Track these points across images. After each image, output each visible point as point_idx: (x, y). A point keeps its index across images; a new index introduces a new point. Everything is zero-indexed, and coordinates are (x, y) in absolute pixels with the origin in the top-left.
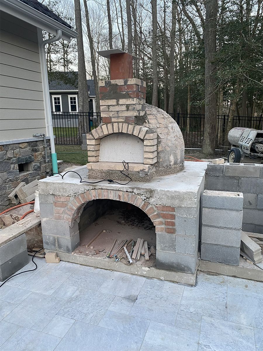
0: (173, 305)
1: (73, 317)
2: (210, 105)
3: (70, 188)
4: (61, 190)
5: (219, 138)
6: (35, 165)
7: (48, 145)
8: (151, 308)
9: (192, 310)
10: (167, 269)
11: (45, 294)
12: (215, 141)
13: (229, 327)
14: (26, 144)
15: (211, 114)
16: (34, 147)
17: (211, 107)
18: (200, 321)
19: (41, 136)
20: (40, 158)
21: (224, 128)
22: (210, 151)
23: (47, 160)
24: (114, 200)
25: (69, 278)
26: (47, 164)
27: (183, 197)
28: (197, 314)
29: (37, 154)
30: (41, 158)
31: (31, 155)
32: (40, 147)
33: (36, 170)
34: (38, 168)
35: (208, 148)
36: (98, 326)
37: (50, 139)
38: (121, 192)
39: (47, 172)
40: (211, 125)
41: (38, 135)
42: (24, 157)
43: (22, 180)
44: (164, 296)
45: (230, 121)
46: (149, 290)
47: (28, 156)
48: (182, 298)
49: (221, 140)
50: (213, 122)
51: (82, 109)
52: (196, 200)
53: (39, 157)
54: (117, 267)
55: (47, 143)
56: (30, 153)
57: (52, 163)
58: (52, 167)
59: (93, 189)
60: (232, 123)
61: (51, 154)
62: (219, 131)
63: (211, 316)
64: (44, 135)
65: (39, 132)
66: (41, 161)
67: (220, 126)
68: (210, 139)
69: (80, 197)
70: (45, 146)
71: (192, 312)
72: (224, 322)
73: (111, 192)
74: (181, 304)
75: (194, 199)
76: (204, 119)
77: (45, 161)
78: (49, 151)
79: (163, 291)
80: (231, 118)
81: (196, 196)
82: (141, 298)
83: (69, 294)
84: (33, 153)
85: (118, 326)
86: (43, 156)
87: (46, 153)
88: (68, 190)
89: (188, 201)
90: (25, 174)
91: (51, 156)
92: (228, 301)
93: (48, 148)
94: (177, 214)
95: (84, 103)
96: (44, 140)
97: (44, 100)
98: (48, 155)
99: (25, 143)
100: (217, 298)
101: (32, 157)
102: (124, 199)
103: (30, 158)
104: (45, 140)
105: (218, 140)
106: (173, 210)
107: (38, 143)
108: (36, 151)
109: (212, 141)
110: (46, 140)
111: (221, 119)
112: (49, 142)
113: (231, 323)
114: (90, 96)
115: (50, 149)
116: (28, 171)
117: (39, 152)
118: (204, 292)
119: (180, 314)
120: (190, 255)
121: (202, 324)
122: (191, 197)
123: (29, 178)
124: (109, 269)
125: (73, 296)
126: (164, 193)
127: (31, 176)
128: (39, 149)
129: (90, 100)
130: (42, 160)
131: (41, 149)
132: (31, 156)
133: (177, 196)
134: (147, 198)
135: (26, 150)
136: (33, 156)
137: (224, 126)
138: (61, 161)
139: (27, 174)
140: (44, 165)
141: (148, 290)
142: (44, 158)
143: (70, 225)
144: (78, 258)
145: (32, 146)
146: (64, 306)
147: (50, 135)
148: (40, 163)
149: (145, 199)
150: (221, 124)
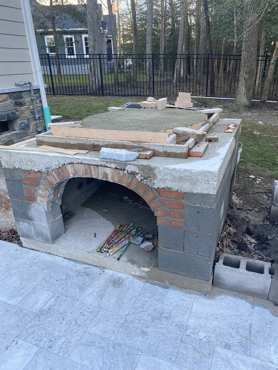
0: (176, 326)
1: (38, 342)
2: (249, 42)
3: (39, 161)
4: (29, 163)
5: (257, 85)
6: (22, 123)
7: (37, 97)
8: (145, 330)
9: (202, 335)
10: (172, 271)
11: (9, 302)
12: (252, 89)
13: (252, 367)
14: (6, 96)
15: (249, 54)
16: (18, 99)
17: (251, 44)
18: (212, 356)
19: (26, 84)
20: (27, 114)
21: (264, 73)
22: (245, 102)
23: (37, 116)
24: (99, 179)
25: (46, 279)
26: (38, 122)
27: (197, 178)
28: (208, 342)
29: (23, 109)
30: (29, 113)
31: (15, 109)
32: (26, 99)
33: (22, 129)
34: (25, 127)
35: (242, 98)
36: (68, 358)
37: (39, 89)
38: (109, 169)
39: (38, 131)
40: (249, 68)
41: (22, 83)
42: (4, 113)
43: (4, 142)
44: (165, 310)
45: (273, 63)
46: (147, 299)
47: (10, 112)
48: (190, 315)
49: (259, 88)
50: (252, 65)
51: (93, 51)
52: (216, 183)
53: (26, 112)
54: (109, 264)
55: (35, 94)
56: (12, 108)
57: (44, 119)
58: (45, 125)
59: (70, 163)
60: (274, 66)
61: (42, 109)
62: (258, 76)
63: (227, 346)
64: (29, 83)
65: (22, 80)
66: (30, 118)
67: (260, 70)
68: (246, 87)
69: (54, 173)
70: (33, 98)
71: (201, 338)
72: (245, 358)
73: (94, 168)
74: (188, 324)
75: (213, 182)
76: (240, 61)
77: (35, 117)
78: (39, 105)
79: (166, 302)
80: (275, 59)
81: (216, 178)
82: (134, 313)
83: (39, 304)
84: (17, 107)
85: (95, 360)
86: (32, 111)
87: (35, 107)
88: (38, 163)
89: (203, 184)
90: (9, 134)
91: (43, 111)
92: (253, 321)
93: (38, 101)
94: (186, 203)
95: (94, 43)
96: (30, 90)
97: (27, 35)
98: (39, 109)
99: (4, 95)
100: (238, 315)
101: (17, 113)
102: (112, 179)
103: (13, 113)
104: (32, 91)
105: (256, 88)
106: (182, 197)
107: (23, 94)
108: (21, 104)
109: (248, 89)
110: (34, 90)
111: (262, 60)
112: (38, 93)
113: (255, 360)
114: (108, 36)
115: (41, 102)
116: (13, 130)
117: (25, 107)
118: (221, 305)
119: (184, 342)
120: (203, 257)
121: (213, 361)
122: (209, 179)
123: (15, 139)
124: (99, 265)
125: (44, 308)
126: (168, 171)
127: (17, 137)
128: (25, 102)
129: (108, 40)
130: (30, 116)
131: (28, 102)
132: (14, 111)
133: (187, 177)
134: (145, 178)
135: (6, 103)
136: (17, 111)
137: (265, 70)
138: (60, 116)
139: (11, 134)
140: (35, 123)
141: (145, 299)
142: (33, 113)
143: (46, 210)
144: (60, 249)
145: (14, 99)
146: (30, 324)
147: (39, 83)
148: (28, 120)
149: (141, 180)
150: (261, 67)
